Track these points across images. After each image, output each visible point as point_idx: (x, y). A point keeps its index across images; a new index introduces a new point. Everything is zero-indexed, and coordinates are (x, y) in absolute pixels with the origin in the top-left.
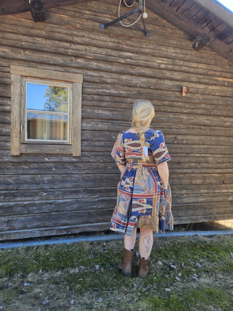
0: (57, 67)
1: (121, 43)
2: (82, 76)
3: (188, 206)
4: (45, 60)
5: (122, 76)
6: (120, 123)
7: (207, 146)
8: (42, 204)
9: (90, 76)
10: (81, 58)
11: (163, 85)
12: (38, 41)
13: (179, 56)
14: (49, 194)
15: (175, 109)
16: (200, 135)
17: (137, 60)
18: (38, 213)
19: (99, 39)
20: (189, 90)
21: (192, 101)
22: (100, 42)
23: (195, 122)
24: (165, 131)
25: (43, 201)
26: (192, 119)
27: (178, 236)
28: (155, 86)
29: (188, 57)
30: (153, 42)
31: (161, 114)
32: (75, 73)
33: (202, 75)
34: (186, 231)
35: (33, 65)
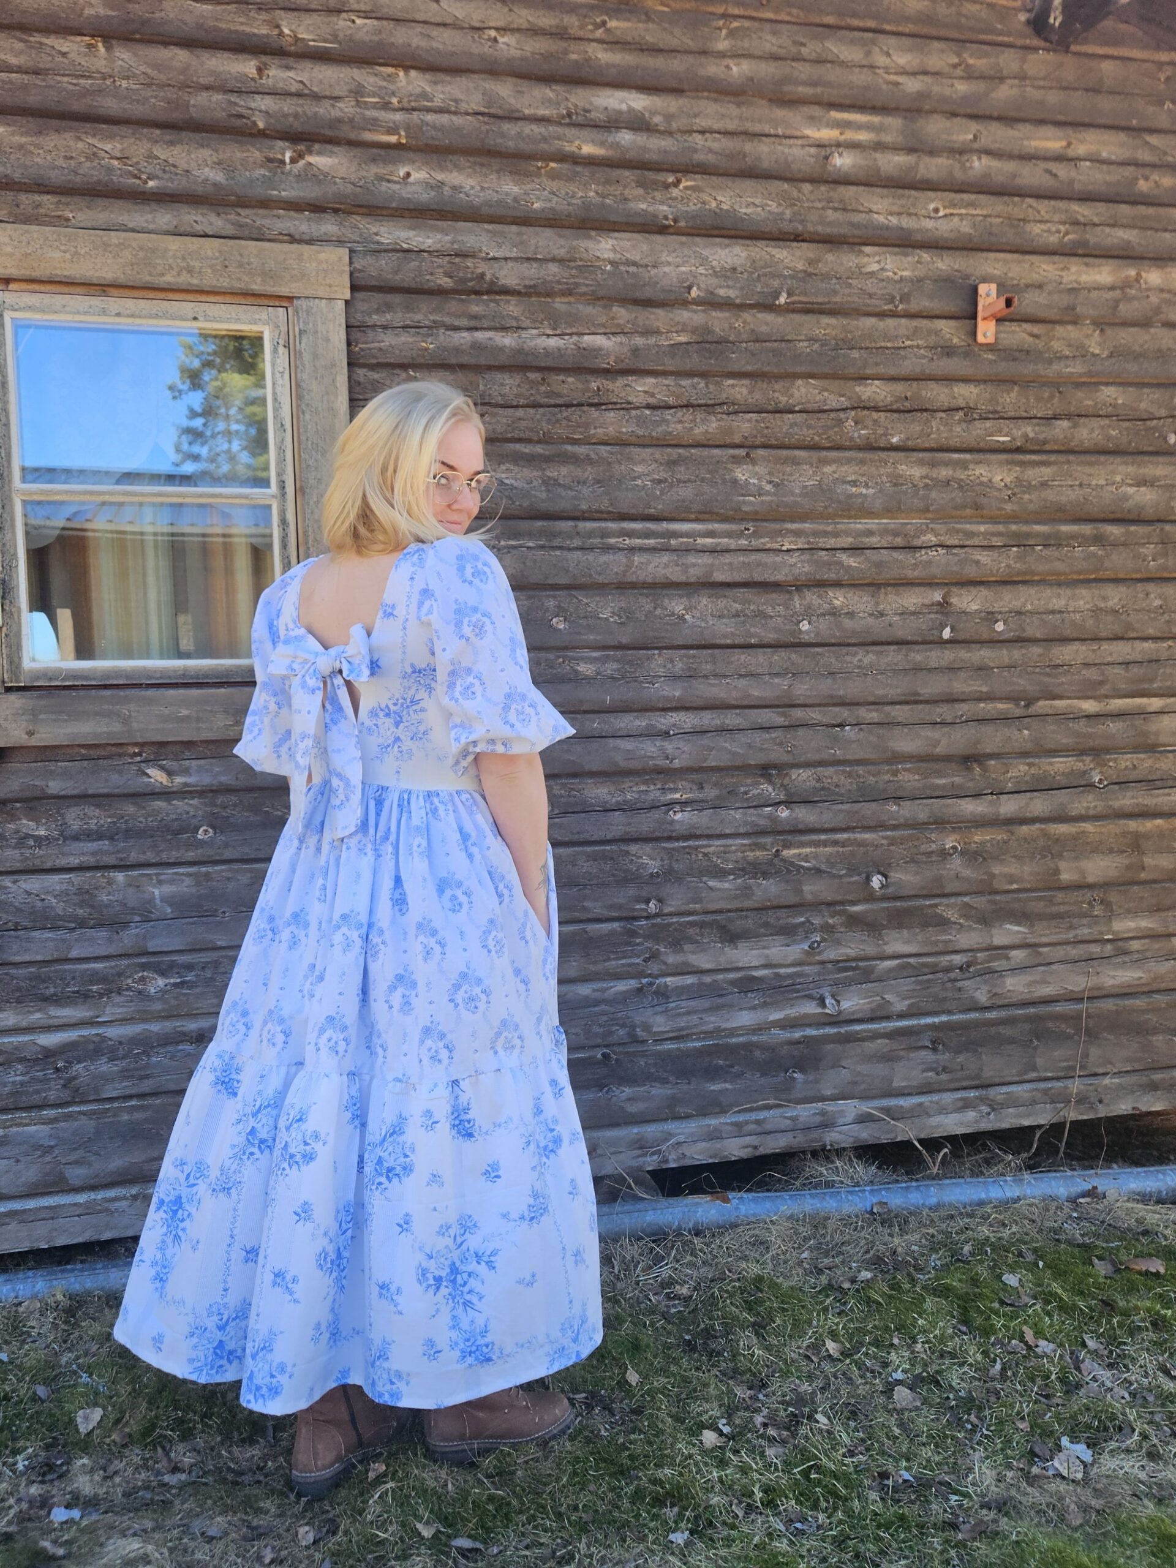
0: (184, 209)
1: (574, 31)
2: (340, 259)
3: (1039, 1018)
4: (110, 170)
5: (589, 237)
6: (591, 534)
7: (1147, 645)
8: (146, 1044)
9: (395, 256)
10: (329, 147)
11: (854, 282)
12: (64, 54)
13: (947, 91)
14: (183, 983)
15: (934, 424)
16: (1095, 580)
17: (678, 136)
18: (130, 1097)
19: (438, 20)
20: (1016, 300)
21: (1041, 369)
22: (446, 35)
23: (1064, 499)
24: (879, 565)
25: (155, 1027)
26: (1044, 485)
27: (981, 1203)
28: (805, 294)
29: (1005, 92)
30: (777, 10)
31: (849, 461)
32: (300, 241)
33: (1099, 204)
34: (1032, 1166)
35: (39, 206)
